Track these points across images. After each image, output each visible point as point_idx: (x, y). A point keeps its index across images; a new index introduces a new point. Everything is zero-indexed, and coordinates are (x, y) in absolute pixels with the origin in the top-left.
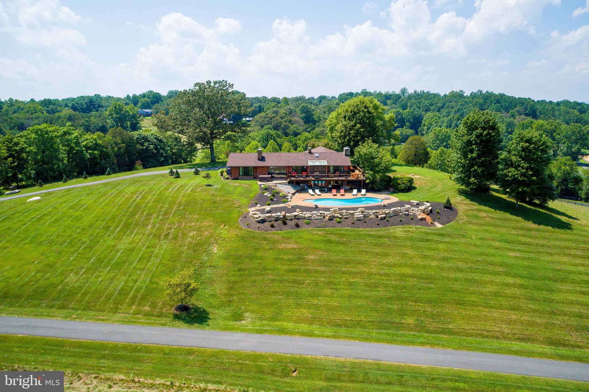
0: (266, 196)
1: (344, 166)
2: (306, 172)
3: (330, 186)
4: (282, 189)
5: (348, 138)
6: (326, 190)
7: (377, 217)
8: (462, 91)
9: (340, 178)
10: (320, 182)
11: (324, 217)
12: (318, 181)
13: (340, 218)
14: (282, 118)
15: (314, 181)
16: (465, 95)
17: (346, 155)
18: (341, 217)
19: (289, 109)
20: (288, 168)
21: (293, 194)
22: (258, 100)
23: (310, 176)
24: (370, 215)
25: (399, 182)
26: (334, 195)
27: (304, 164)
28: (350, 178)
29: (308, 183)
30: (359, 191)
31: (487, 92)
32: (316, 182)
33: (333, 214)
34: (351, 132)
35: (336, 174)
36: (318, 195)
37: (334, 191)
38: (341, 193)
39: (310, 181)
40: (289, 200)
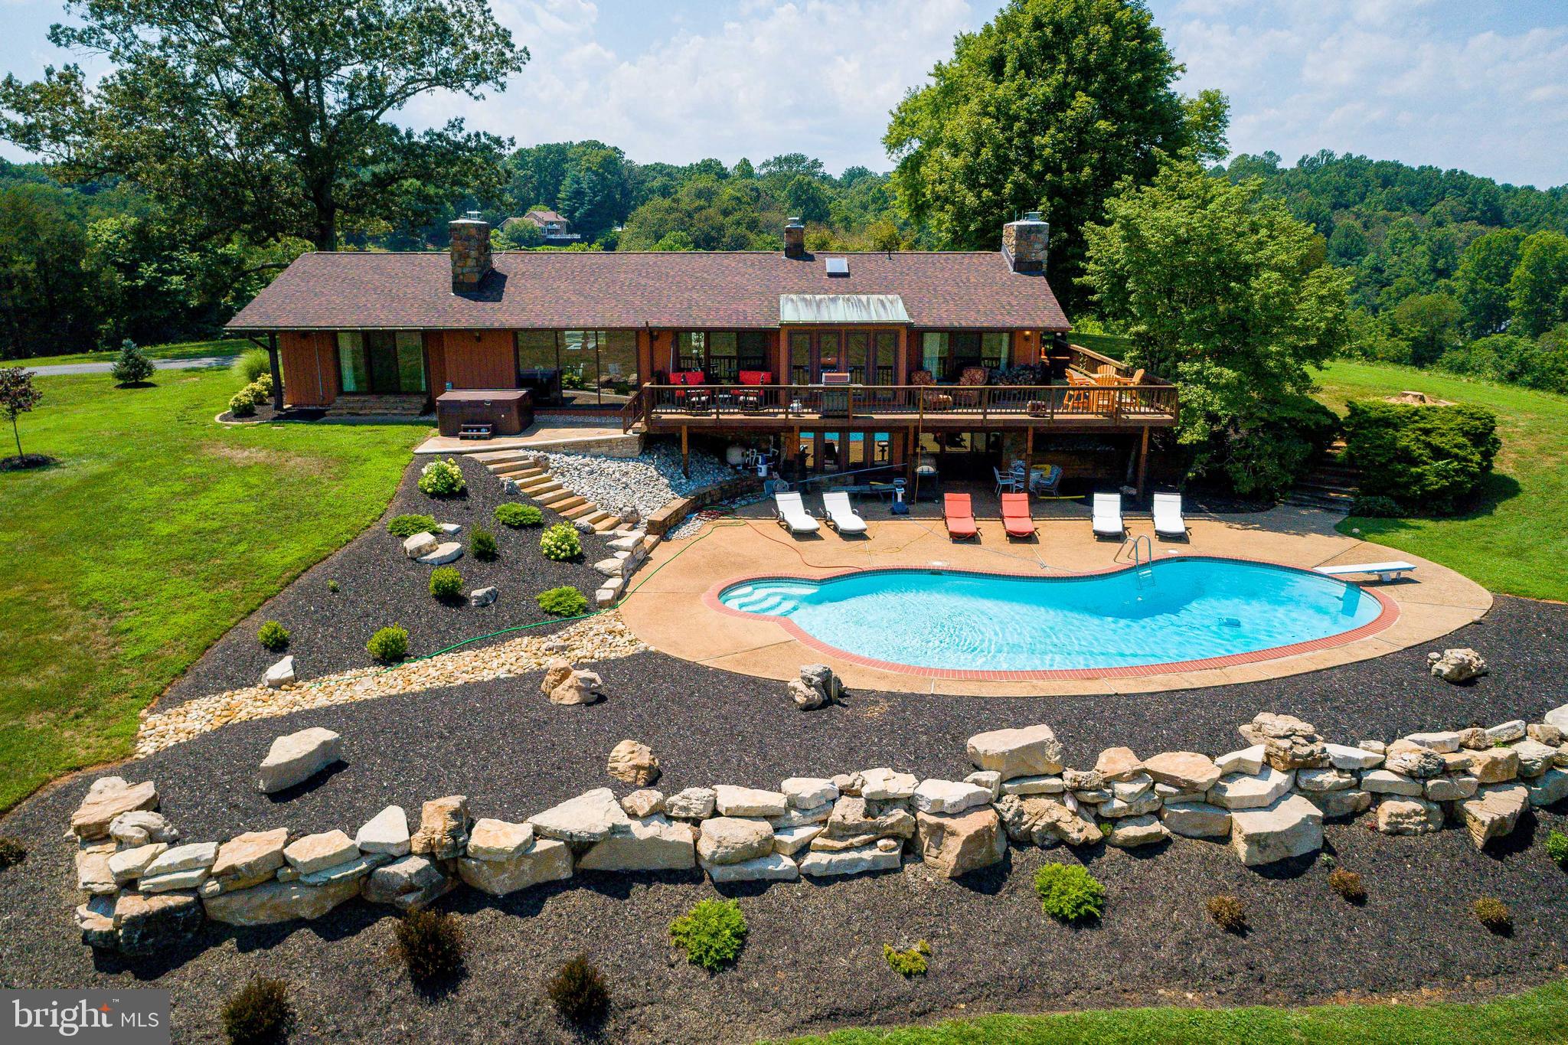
0: (416, 557)
1: (1013, 332)
2: (762, 368)
3: (926, 468)
4: (582, 486)
5: (1018, 175)
6: (900, 492)
7: (1452, 816)
8: (1271, 154)
9: (996, 415)
10: (857, 439)
11: (910, 849)
12: (844, 431)
13: (1086, 852)
14: (726, 213)
15: (818, 430)
16: (1280, 166)
17: (1024, 266)
18: (1093, 833)
19: (752, 190)
20: (645, 340)
21: (664, 530)
22: (660, 172)
23: (792, 394)
24: (1378, 798)
25: (1406, 439)
26: (958, 538)
27: (753, 317)
28: (1065, 415)
29: (777, 445)
30: (1137, 505)
31: (1349, 156)
32: (832, 437)
33: (1010, 805)
34: (1037, 140)
35: (964, 385)
36: (849, 536)
37: (958, 504)
38: (1013, 525)
39: (788, 428)
40: (604, 594)
